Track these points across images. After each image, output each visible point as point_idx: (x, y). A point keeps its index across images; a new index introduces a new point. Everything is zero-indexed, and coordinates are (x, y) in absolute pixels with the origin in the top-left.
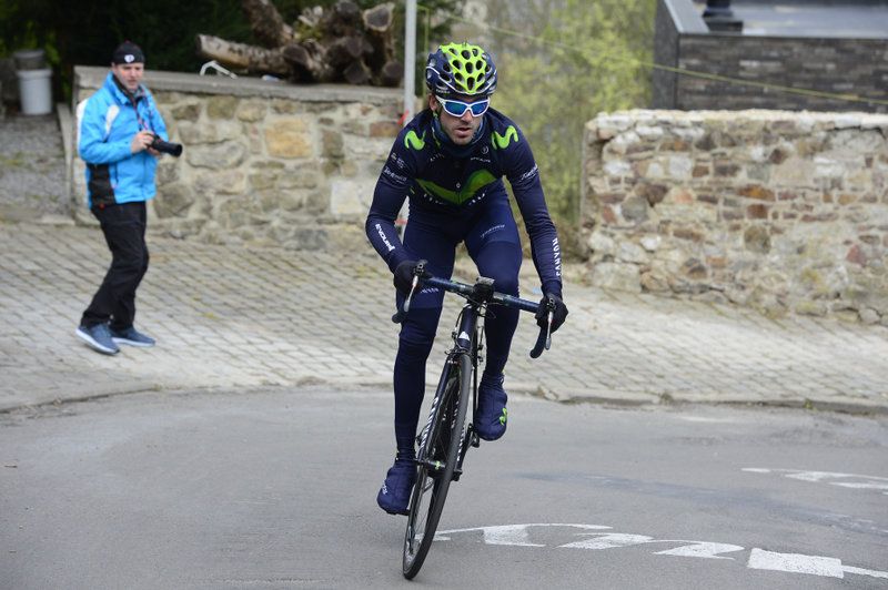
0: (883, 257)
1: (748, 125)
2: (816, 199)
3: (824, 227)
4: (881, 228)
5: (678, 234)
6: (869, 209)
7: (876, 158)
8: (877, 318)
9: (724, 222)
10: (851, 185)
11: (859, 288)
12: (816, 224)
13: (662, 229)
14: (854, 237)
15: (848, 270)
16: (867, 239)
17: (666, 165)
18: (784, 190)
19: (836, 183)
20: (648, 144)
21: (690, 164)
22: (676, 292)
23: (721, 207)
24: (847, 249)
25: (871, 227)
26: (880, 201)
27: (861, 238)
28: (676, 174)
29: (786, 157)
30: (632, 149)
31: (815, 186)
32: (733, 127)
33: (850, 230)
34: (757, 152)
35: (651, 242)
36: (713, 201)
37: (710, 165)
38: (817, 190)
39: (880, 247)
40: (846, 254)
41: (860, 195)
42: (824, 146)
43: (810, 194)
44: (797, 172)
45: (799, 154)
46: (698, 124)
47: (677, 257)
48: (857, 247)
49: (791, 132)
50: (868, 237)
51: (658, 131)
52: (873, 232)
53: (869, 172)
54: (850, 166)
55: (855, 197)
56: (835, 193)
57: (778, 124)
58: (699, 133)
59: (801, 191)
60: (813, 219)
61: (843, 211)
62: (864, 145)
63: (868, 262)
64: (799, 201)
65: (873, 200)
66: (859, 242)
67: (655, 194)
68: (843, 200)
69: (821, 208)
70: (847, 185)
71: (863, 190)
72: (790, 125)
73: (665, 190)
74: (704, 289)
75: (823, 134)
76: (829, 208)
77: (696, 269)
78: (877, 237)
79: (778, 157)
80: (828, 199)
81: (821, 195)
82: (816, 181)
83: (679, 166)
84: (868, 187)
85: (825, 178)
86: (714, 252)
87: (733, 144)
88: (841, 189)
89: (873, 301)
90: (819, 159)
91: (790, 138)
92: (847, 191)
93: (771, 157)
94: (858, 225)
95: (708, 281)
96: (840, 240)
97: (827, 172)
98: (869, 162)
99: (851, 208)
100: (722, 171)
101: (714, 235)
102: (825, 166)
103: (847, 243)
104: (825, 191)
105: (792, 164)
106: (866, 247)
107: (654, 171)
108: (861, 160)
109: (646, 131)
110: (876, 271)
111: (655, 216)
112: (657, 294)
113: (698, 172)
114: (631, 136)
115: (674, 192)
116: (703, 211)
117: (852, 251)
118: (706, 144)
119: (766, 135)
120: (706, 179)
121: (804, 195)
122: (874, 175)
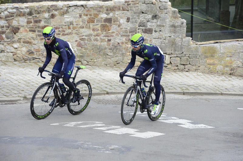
0: (87, 44)
1: (43, 7)
2: (66, 28)
3: (69, 37)
4: (86, 36)
5: (24, 42)
6: (82, 30)
7: (82, 14)
8: (87, 63)
9: (38, 37)
10: (76, 23)
11: (81, 55)
12: (67, 36)
13: (19, 41)
14: (78, 39)
15: (77, 49)
16: (82, 39)
17: (18, 21)
18: (56, 26)
19: (71, 23)
20: (12, 15)
21: (26, 20)
22: (25, 60)
23: (37, 33)
24: (77, 43)
25: (83, 36)
26: (85, 27)
27: (80, 39)
28: (21, 23)
29: (56, 16)
30: (7, 17)
31: (65, 24)
32: (38, 8)
33: (77, 37)
34: (46, 15)
35: (16, 45)
36: (34, 31)
37: (32, 20)
38: (66, 26)
39: (86, 42)
40: (76, 45)
41: (79, 26)
42: (67, 12)
43: (64, 27)
44: (59, 21)
45: (59, 15)
46: (27, 8)
47: (24, 49)
48: (79, 42)
49: (56, 8)
50: (83, 39)
51: (15, 10)
52: (84, 37)
53: (81, 19)
54: (75, 17)
55: (77, 27)
56: (71, 26)
57: (52, 6)
58: (27, 10)
59: (61, 26)
60: (66, 35)
61: (74, 32)
62: (79, 11)
63: (83, 46)
64: (61, 29)
65: (83, 27)
66: (80, 41)
67: (16, 30)
68: (74, 28)
69: (68, 31)
70: (75, 23)
71: (79, 25)
72: (56, 6)
73: (19, 29)
74: (34, 59)
75: (66, 8)
76: (70, 31)
77: (31, 53)
78: (85, 39)
79: (53, 16)
80: (69, 28)
81: (67, 27)
82: (65, 23)
83: (23, 21)
84: (81, 23)
85: (68, 22)
86: (36, 47)
87: (39, 13)
88: (73, 25)
89: (85, 58)
90: (65, 16)
91: (56, 10)
92: (75, 25)
93: (51, 17)
94: (79, 35)
95: (35, 56)
96: (74, 40)
97: (68, 20)
98: (80, 16)
99: (76, 31)
100: (36, 22)
101: (35, 42)
102: (67, 18)
103: (76, 41)
104: (68, 26)
105: (57, 18)
106: (82, 42)
107: (15, 23)
108: (78, 15)
109: (11, 11)
110: (86, 49)
111: (16, 37)
112: (19, 61)
113: (29, 22)
114: (6, 13)
115: (22, 29)
116: (31, 34)
117: (78, 43)
118: (30, 14)
119: (49, 10)
120: (31, 24)
121: (62, 27)
122: (82, 20)
